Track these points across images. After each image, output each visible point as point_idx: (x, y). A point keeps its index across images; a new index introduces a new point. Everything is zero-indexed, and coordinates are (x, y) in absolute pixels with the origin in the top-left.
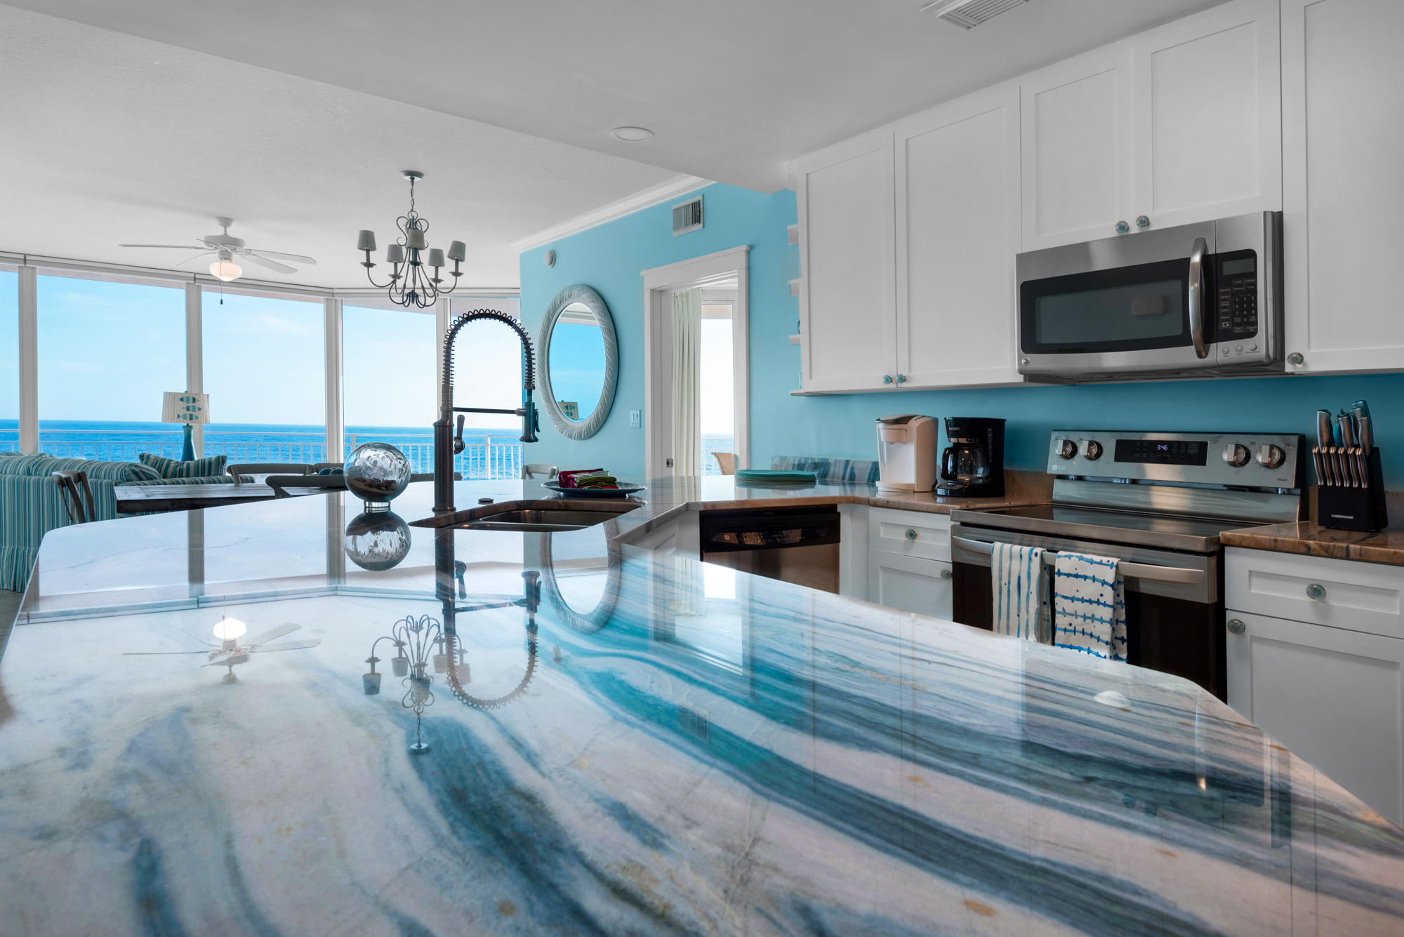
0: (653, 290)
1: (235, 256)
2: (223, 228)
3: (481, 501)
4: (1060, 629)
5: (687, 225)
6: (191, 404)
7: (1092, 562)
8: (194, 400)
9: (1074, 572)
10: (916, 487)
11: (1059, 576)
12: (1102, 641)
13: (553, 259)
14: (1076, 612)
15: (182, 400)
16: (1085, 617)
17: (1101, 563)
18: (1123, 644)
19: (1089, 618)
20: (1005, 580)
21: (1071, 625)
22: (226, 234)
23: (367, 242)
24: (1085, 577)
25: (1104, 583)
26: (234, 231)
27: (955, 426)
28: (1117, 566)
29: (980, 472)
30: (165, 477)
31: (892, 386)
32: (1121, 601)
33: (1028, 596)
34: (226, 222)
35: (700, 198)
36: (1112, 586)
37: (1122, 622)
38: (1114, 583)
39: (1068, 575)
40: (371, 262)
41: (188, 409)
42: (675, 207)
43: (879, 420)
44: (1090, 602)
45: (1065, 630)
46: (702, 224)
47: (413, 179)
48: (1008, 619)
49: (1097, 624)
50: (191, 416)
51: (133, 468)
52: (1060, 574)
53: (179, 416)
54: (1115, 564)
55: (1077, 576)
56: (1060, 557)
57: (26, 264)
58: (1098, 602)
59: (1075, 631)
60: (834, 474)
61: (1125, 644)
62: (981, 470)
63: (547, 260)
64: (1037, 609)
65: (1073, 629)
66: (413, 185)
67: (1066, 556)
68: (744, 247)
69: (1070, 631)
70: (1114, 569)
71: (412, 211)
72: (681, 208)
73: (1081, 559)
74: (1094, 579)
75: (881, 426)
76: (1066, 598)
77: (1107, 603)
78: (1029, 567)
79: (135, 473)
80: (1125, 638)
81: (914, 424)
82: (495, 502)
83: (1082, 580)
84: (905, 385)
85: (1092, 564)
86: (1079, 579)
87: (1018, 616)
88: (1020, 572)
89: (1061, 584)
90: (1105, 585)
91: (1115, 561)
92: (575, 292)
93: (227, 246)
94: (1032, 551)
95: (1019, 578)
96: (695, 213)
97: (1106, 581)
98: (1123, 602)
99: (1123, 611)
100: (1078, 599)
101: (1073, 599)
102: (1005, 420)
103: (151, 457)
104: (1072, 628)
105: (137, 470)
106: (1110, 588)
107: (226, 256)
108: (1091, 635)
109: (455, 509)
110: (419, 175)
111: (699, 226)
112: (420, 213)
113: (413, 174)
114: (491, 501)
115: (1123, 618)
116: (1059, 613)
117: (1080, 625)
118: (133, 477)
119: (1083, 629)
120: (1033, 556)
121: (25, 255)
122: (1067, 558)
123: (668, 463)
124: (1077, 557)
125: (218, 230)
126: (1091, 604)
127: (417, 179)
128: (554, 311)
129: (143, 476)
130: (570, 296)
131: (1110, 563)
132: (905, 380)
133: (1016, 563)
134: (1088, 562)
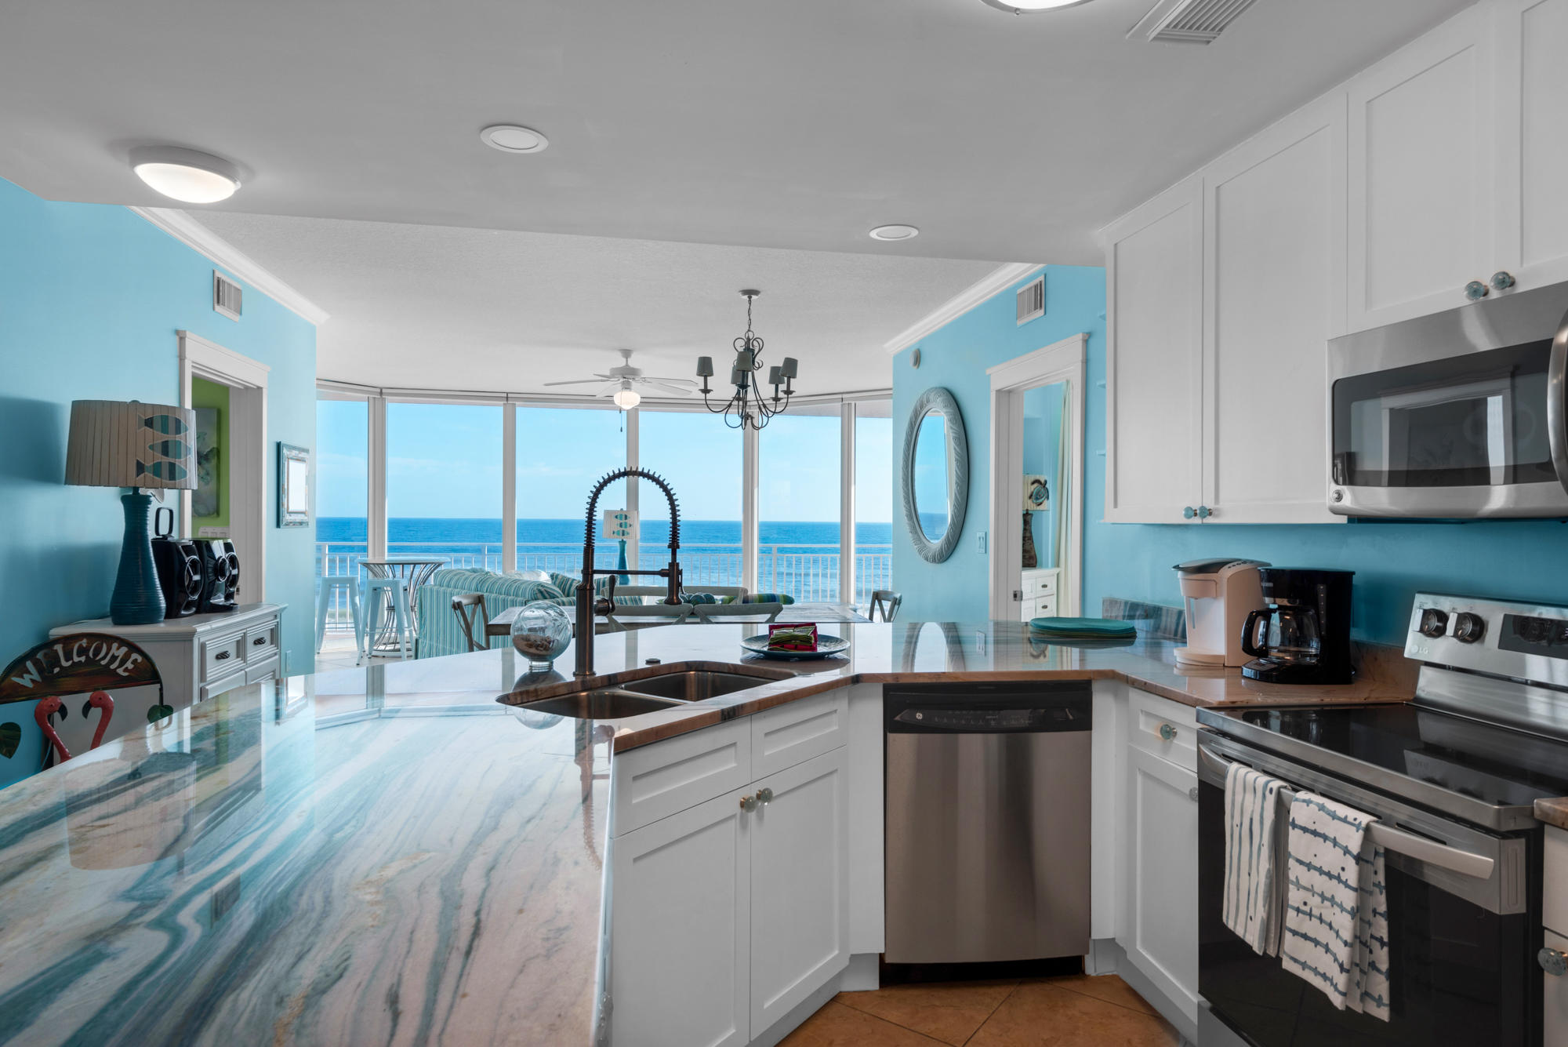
0: (999, 392)
1: (634, 384)
2: (625, 360)
3: (648, 662)
4: (1293, 908)
5: (1029, 312)
6: (623, 521)
7: (1334, 816)
8: (626, 517)
9: (1312, 827)
10: (1226, 660)
11: (1293, 829)
12: (1341, 939)
13: (918, 360)
14: (1312, 886)
15: (616, 517)
16: (1323, 897)
17: (1345, 820)
18: (1382, 948)
19: (1327, 899)
20: (1237, 820)
21: (1305, 904)
22: (627, 365)
23: (705, 367)
24: (1325, 838)
25: (1346, 851)
26: (634, 361)
27: (1269, 581)
28: (1368, 830)
29: (1314, 648)
30: (568, 596)
31: (1197, 520)
32: (1379, 882)
33: (1259, 849)
34: (627, 353)
35: (1042, 278)
36: (1359, 859)
37: (1380, 914)
38: (1359, 854)
39: (1305, 830)
40: (709, 388)
41: (621, 526)
42: (1019, 291)
43: (1177, 567)
44: (1329, 875)
45: (1298, 910)
46: (1043, 310)
47: (750, 297)
48: (1239, 876)
49: (1337, 910)
50: (623, 531)
51: (540, 588)
52: (1295, 826)
53: (614, 533)
54: (1363, 825)
55: (1315, 833)
56: (1297, 800)
57: (508, 399)
58: (1338, 878)
59: (1310, 915)
60: (1166, 626)
61: (1386, 949)
62: (1314, 644)
63: (912, 361)
64: (1269, 870)
65: (1309, 911)
66: (750, 304)
67: (1304, 801)
68: (1080, 336)
69: (1304, 913)
70: (1361, 832)
71: (749, 331)
72: (1024, 291)
73: (1322, 808)
74: (1335, 843)
75: (1180, 574)
76: (1301, 862)
77: (1349, 882)
78: (1262, 808)
79: (541, 592)
80: (1386, 939)
81: (1226, 573)
82: (662, 663)
83: (1321, 840)
84: (1209, 520)
85: (1333, 819)
86: (1317, 838)
87: (1249, 875)
88: (1253, 811)
89: (1296, 842)
90: (1347, 855)
91: (1365, 819)
92: (931, 397)
93: (627, 376)
94: (1268, 782)
95: (1251, 820)
96: (1038, 296)
97: (1349, 848)
98: (1383, 884)
99: (1382, 898)
100: (1315, 868)
101: (1309, 866)
102: (1353, 573)
103: (560, 577)
104: (1307, 909)
105: (543, 590)
106: (1354, 861)
107: (627, 386)
108: (1331, 927)
109: (594, 674)
110: (756, 292)
111: (1040, 313)
112: (757, 332)
113: (750, 293)
114: (658, 662)
115: (1383, 908)
116: (1292, 883)
117: (1317, 907)
118: (539, 595)
119: (1321, 914)
120: (1267, 792)
121: (507, 393)
122: (1305, 804)
123: (1015, 596)
124: (1318, 804)
125: (621, 362)
126: (1331, 879)
127: (754, 297)
128: (916, 418)
129: (547, 595)
130: (928, 401)
131: (1357, 822)
132: (1210, 514)
133: (1249, 797)
134: (1329, 814)
